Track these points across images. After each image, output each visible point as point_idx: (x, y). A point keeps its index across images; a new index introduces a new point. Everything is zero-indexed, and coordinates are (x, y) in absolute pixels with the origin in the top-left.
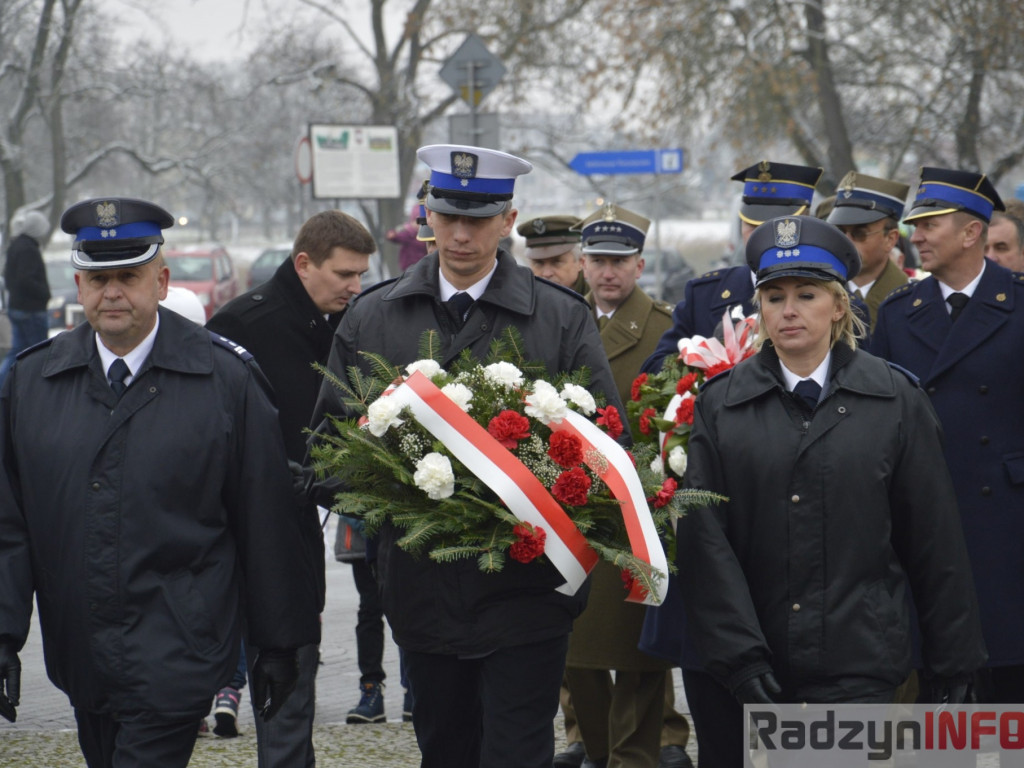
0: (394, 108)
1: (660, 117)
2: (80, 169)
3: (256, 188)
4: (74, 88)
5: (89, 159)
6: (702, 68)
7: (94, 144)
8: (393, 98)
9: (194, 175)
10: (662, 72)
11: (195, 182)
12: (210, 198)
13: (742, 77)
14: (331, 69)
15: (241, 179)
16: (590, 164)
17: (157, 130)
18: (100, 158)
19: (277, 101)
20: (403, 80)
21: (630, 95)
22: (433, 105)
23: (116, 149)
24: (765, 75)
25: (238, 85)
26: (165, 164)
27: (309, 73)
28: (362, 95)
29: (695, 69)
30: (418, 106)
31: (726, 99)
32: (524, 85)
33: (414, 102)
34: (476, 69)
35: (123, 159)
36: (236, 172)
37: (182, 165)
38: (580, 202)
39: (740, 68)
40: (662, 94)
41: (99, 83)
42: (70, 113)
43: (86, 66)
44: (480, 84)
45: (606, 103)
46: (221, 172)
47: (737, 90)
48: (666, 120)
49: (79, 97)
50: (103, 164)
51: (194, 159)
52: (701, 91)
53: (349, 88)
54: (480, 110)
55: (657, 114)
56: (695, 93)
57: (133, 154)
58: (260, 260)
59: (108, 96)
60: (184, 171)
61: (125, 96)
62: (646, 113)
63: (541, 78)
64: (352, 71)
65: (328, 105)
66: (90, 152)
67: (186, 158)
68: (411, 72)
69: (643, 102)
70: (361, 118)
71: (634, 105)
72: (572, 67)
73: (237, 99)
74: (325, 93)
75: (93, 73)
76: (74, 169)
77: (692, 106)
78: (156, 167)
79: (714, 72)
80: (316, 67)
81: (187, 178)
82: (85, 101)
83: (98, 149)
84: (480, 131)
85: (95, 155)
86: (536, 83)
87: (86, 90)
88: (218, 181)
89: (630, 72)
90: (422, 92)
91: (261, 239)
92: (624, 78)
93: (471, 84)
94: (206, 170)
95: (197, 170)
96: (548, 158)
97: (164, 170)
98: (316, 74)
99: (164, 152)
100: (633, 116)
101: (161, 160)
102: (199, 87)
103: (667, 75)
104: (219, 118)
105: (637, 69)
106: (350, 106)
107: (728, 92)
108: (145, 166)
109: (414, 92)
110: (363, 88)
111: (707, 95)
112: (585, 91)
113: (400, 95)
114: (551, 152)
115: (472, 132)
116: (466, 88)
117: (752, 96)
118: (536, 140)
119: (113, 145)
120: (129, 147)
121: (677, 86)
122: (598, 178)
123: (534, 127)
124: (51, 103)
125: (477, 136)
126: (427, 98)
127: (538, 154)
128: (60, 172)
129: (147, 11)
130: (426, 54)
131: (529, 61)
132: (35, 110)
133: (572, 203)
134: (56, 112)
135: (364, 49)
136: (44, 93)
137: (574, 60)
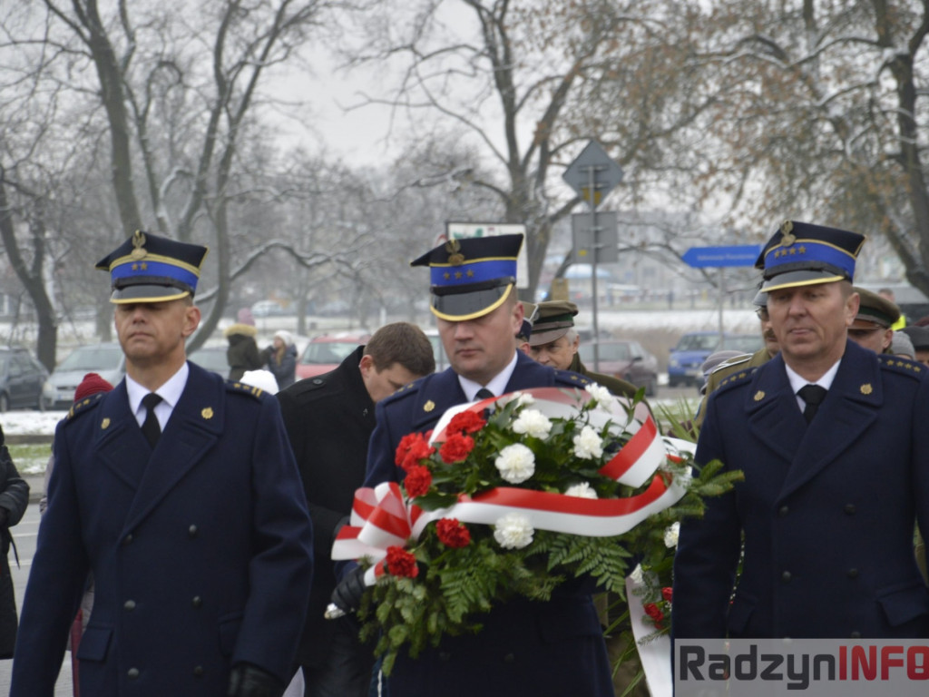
0: (525, 208)
1: (765, 215)
2: (242, 264)
3: (401, 280)
4: (237, 191)
5: (251, 255)
6: (804, 170)
7: (255, 241)
8: (524, 198)
9: (345, 269)
10: (767, 174)
11: (345, 275)
12: (359, 289)
13: (840, 178)
14: (469, 173)
15: (387, 272)
16: (702, 258)
17: (313, 228)
18: (261, 254)
19: (420, 202)
20: (532, 185)
21: (739, 195)
22: (561, 205)
23: (275, 246)
24: (862, 177)
25: (386, 188)
26: (320, 259)
27: (449, 176)
28: (496, 197)
29: (799, 171)
30: (547, 206)
31: (827, 199)
32: (643, 186)
33: (544, 203)
34: (596, 172)
35: (283, 254)
36: (383, 266)
37: (333, 259)
38: (696, 292)
39: (839, 171)
40: (768, 194)
41: (260, 187)
42: (233, 213)
43: (247, 171)
44: (599, 186)
45: (717, 203)
46: (369, 265)
47: (836, 190)
48: (771, 218)
49: (242, 199)
50: (263, 259)
51: (344, 254)
52: (803, 192)
53: (485, 189)
54: (600, 209)
55: (764, 212)
56: (798, 193)
57: (290, 250)
59: (268, 198)
60: (336, 265)
61: (282, 198)
62: (753, 213)
63: (658, 180)
64: (488, 174)
65: (467, 205)
66: (252, 248)
67: (339, 254)
68: (541, 175)
69: (751, 202)
70: (495, 217)
71: (742, 204)
72: (686, 170)
73: (383, 200)
74: (463, 195)
75: (255, 177)
76: (237, 263)
77: (795, 205)
78: (310, 262)
79: (816, 175)
80: (454, 171)
81: (339, 271)
82: (247, 202)
83: (258, 246)
84: (600, 228)
85: (256, 251)
86: (653, 184)
87: (248, 192)
88: (366, 273)
89: (740, 175)
90: (551, 193)
92: (733, 179)
93: (592, 186)
94: (355, 265)
95: (348, 264)
96: (665, 252)
97: (318, 264)
98: (454, 177)
99: (319, 249)
100: (742, 214)
101: (316, 255)
102: (349, 189)
103: (772, 177)
104: (368, 217)
105: (745, 172)
106: (485, 205)
107: (828, 192)
108: (301, 261)
109: (543, 192)
110: (497, 190)
111: (810, 195)
112: (698, 192)
113: (531, 196)
114: (667, 247)
115: (593, 229)
116: (588, 189)
117: (850, 197)
118: (654, 236)
119: (272, 242)
120: (287, 244)
121: (781, 187)
122: (710, 270)
123: (652, 224)
124: (217, 205)
125: (597, 233)
126: (555, 198)
127: (656, 249)
128: (223, 267)
129: (303, 121)
130: (554, 159)
131: (647, 164)
132: (203, 210)
133: (688, 293)
134: (222, 212)
135: (498, 155)
136: (212, 195)
137: (688, 164)
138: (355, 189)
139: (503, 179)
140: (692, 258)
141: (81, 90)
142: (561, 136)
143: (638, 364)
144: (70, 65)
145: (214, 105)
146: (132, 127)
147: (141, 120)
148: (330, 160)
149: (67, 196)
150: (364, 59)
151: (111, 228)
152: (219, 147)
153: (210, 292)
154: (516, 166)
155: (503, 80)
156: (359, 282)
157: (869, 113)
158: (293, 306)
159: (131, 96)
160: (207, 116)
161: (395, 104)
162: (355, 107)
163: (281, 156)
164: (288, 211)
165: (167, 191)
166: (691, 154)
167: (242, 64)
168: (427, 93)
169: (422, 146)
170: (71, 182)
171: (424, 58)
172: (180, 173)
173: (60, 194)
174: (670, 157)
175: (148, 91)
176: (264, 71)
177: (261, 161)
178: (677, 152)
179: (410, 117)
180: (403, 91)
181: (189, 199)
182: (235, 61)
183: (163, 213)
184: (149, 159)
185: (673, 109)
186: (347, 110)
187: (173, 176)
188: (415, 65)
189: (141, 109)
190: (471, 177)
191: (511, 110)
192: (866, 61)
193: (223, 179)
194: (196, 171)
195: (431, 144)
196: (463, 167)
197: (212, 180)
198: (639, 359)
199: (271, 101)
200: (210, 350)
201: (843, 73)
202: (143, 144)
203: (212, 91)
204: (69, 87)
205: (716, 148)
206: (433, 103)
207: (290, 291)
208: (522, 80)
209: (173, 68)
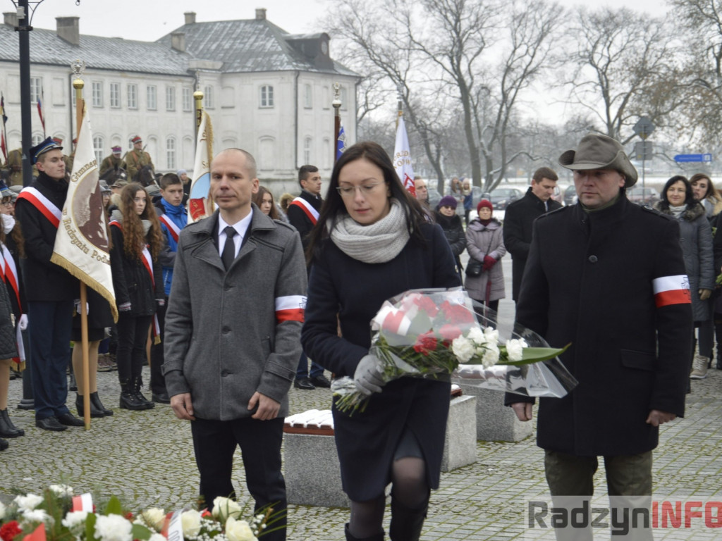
1: (702, 143)
2: (510, 159)
4: (509, 133)
5: (514, 156)
7: (515, 151)
9: (547, 161)
14: (593, 127)
16: (681, 159)
17: (534, 147)
18: (517, 156)
19: (573, 138)
20: (616, 130)
21: (692, 136)
22: (626, 139)
25: (561, 132)
27: (585, 128)
29: (714, 128)
32: (656, 133)
33: (620, 138)
34: (645, 127)
35: (523, 155)
37: (543, 158)
40: (703, 136)
41: (517, 131)
42: (508, 140)
43: (513, 126)
44: (646, 132)
45: (684, 139)
48: (704, 144)
49: (510, 136)
50: (518, 158)
51: (547, 156)
54: (646, 140)
56: (714, 136)
57: (527, 154)
58: (568, 189)
59: (518, 135)
60: (545, 160)
61: (524, 136)
62: (697, 142)
63: (662, 130)
64: (598, 128)
66: (514, 153)
68: (619, 128)
69: (696, 138)
71: (693, 139)
72: (672, 127)
73: (562, 136)
75: (515, 128)
77: (713, 140)
78: (534, 158)
80: (588, 126)
82: (513, 137)
84: (646, 147)
86: (661, 132)
87: (512, 133)
89: (692, 129)
90: (622, 135)
91: (567, 182)
92: (690, 130)
93: (643, 132)
94: (551, 159)
95: (548, 160)
97: (537, 159)
98: (588, 129)
99: (536, 154)
100: (693, 143)
101: (536, 156)
102: (549, 133)
103: (704, 129)
104: (556, 143)
105: (694, 127)
108: (531, 158)
109: (619, 134)
112: (676, 134)
113: (615, 135)
114: (664, 154)
115: (643, 148)
116: (641, 132)
119: (521, 151)
120: (526, 151)
121: (708, 133)
123: (659, 146)
124: (502, 138)
125: (645, 149)
126: (623, 137)
127: (661, 155)
128: (504, 160)
129: (533, 108)
130: (624, 122)
131: (658, 125)
132: (496, 140)
133: (668, 171)
134: (503, 141)
135: (603, 121)
136: (500, 134)
137: (673, 124)
138: (550, 133)
139: (605, 129)
140: (678, 158)
141: (454, 97)
142: (626, 114)
143: (654, 196)
144: (450, 88)
145: (501, 102)
146: (472, 111)
147: (475, 108)
148: (541, 122)
149: (449, 135)
150: (556, 86)
151: (463, 145)
152: (503, 117)
153: (498, 169)
154: (610, 125)
155: (605, 94)
158: (526, 174)
159: (472, 99)
160: (498, 106)
161: (566, 102)
162: (552, 103)
163: (523, 120)
164: (524, 140)
165: (484, 133)
166: (674, 122)
167: (512, 88)
168: (578, 99)
169: (576, 118)
170: (450, 130)
171: (577, 86)
172: (489, 127)
173: (446, 133)
174: (666, 121)
175: (478, 98)
176: (519, 90)
177: (517, 123)
178: (670, 119)
179: (572, 107)
180: (569, 98)
181: (491, 136)
182: (509, 87)
183: (483, 141)
184: (477, 121)
185: (668, 104)
186: (549, 104)
187: (486, 128)
188: (574, 88)
189: (475, 103)
190: (593, 129)
191: (608, 105)
193: (504, 128)
194: (494, 126)
195: (579, 117)
196: (591, 125)
197: (500, 129)
198: (654, 195)
199: (522, 101)
200: (499, 190)
202: (476, 116)
203: (500, 97)
204: (450, 96)
205: (684, 119)
206: (580, 102)
207: (525, 169)
208: (612, 94)
209: (486, 89)
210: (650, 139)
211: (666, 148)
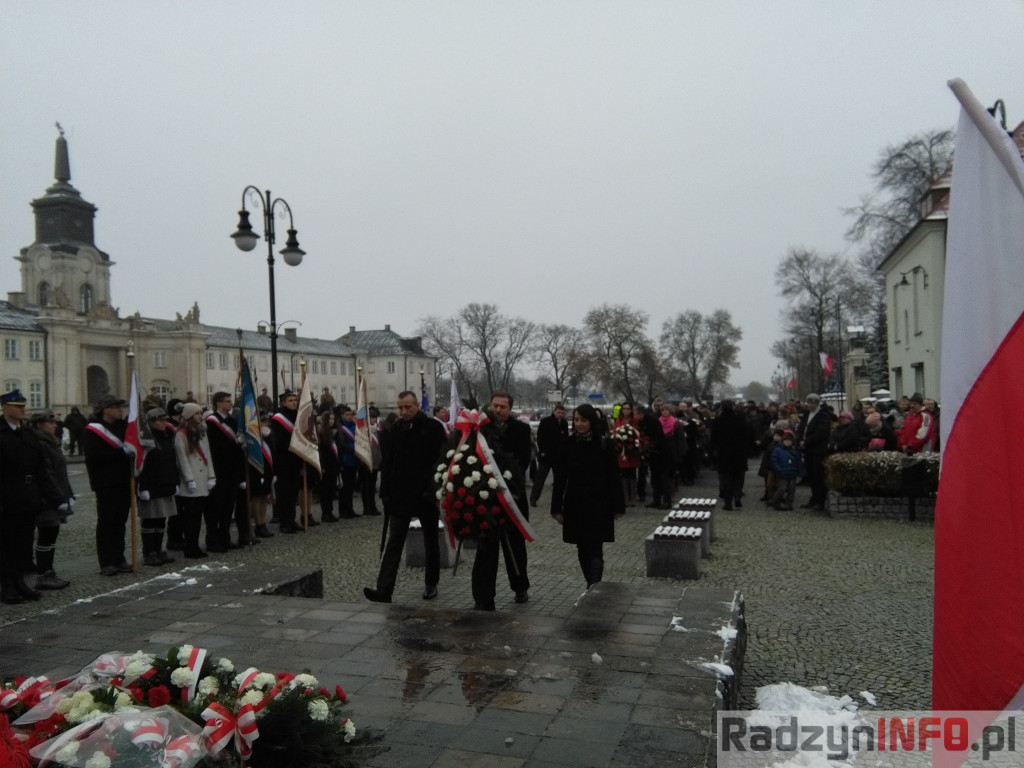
138: (529, 384)
139: (555, 382)
140: (591, 397)
141: (482, 367)
142: (565, 375)
144: (481, 363)
145: (505, 370)
146: (491, 374)
147: (493, 372)
148: (525, 379)
150: (531, 362)
152: (506, 377)
154: (558, 380)
155: (555, 366)
156: (531, 400)
157: (619, 372)
159: (491, 368)
160: (504, 372)
161: (537, 370)
163: (516, 378)
164: (517, 388)
165: (497, 384)
166: (588, 379)
168: (542, 368)
169: (541, 377)
170: (481, 383)
171: (542, 362)
172: (500, 381)
173: (479, 385)
175: (494, 368)
176: (514, 364)
177: (513, 379)
179: (539, 372)
180: (538, 368)
182: (509, 362)
184: (494, 379)
185: (585, 371)
187: (498, 382)
188: (540, 363)
189: (493, 370)
190: (550, 382)
191: (557, 370)
192: (619, 363)
193: (507, 382)
195: (543, 376)
196: (549, 379)
197: (505, 383)
199: (515, 369)
201: (615, 365)
202: (493, 376)
203: (505, 367)
204: (480, 367)
205: (593, 378)
208: (559, 366)
209: (498, 364)
210: (577, 387)
211: (585, 392)
